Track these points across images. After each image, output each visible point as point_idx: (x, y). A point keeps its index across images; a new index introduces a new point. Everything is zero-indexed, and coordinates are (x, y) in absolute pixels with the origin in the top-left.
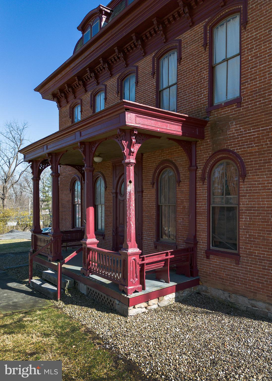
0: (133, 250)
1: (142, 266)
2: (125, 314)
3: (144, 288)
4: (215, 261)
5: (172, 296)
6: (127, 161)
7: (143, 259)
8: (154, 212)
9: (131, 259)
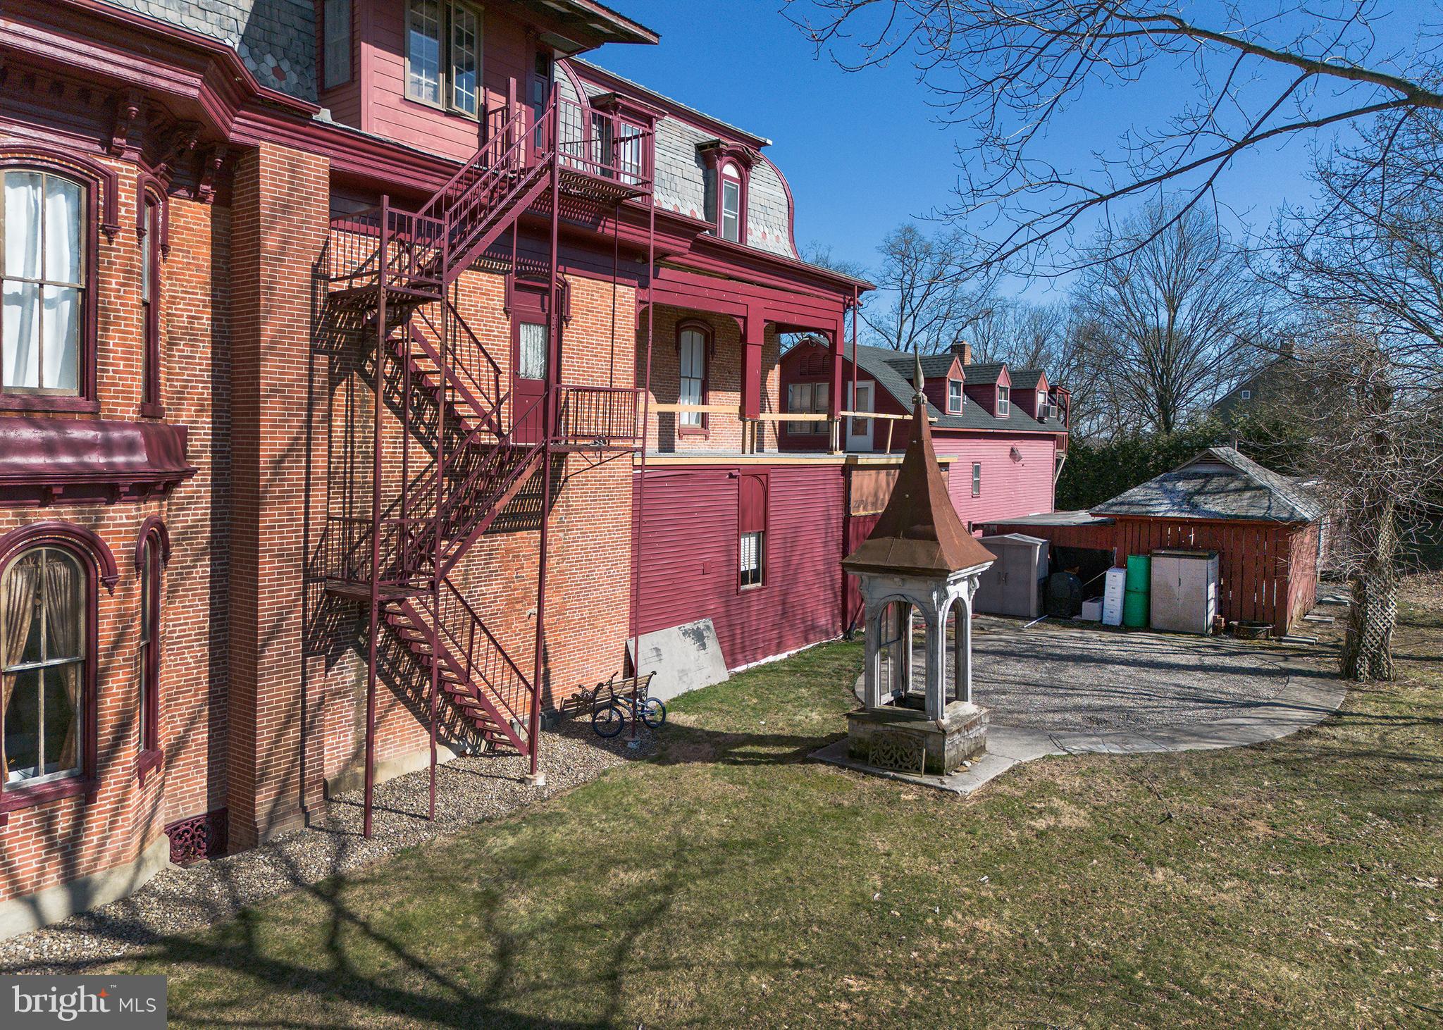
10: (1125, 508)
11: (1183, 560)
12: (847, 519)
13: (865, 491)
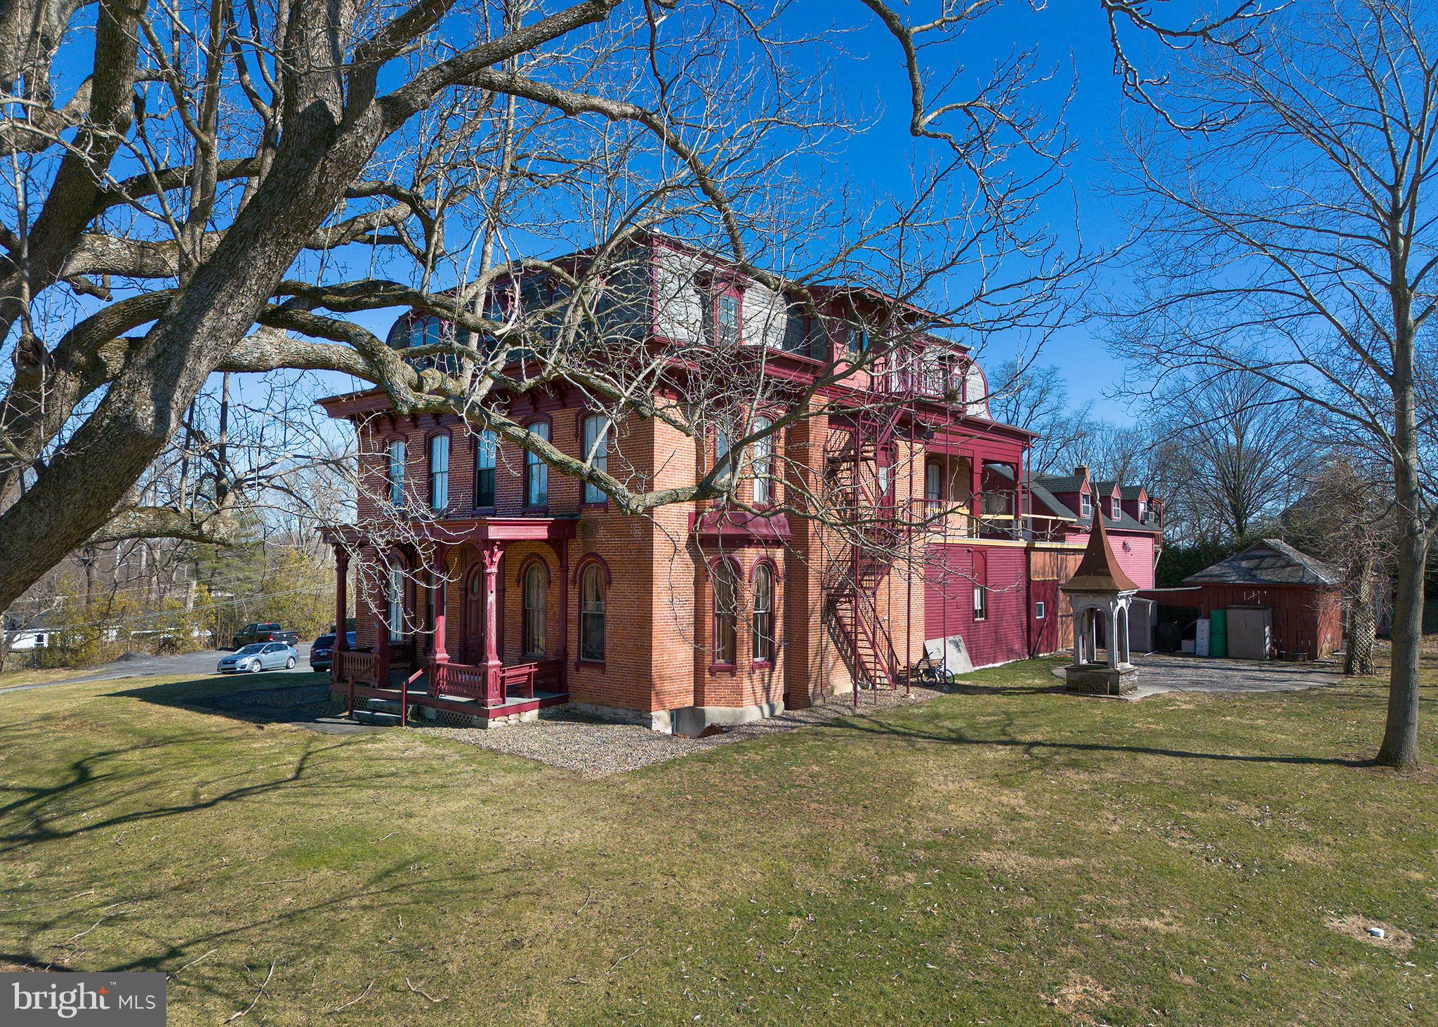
0: (494, 662)
1: (503, 679)
2: (484, 726)
3: (504, 702)
4: (585, 672)
5: (535, 712)
6: (488, 571)
7: (504, 672)
8: (519, 619)
9: (491, 672)
10: (1208, 579)
11: (1248, 611)
12: (1029, 581)
13: (1038, 566)
